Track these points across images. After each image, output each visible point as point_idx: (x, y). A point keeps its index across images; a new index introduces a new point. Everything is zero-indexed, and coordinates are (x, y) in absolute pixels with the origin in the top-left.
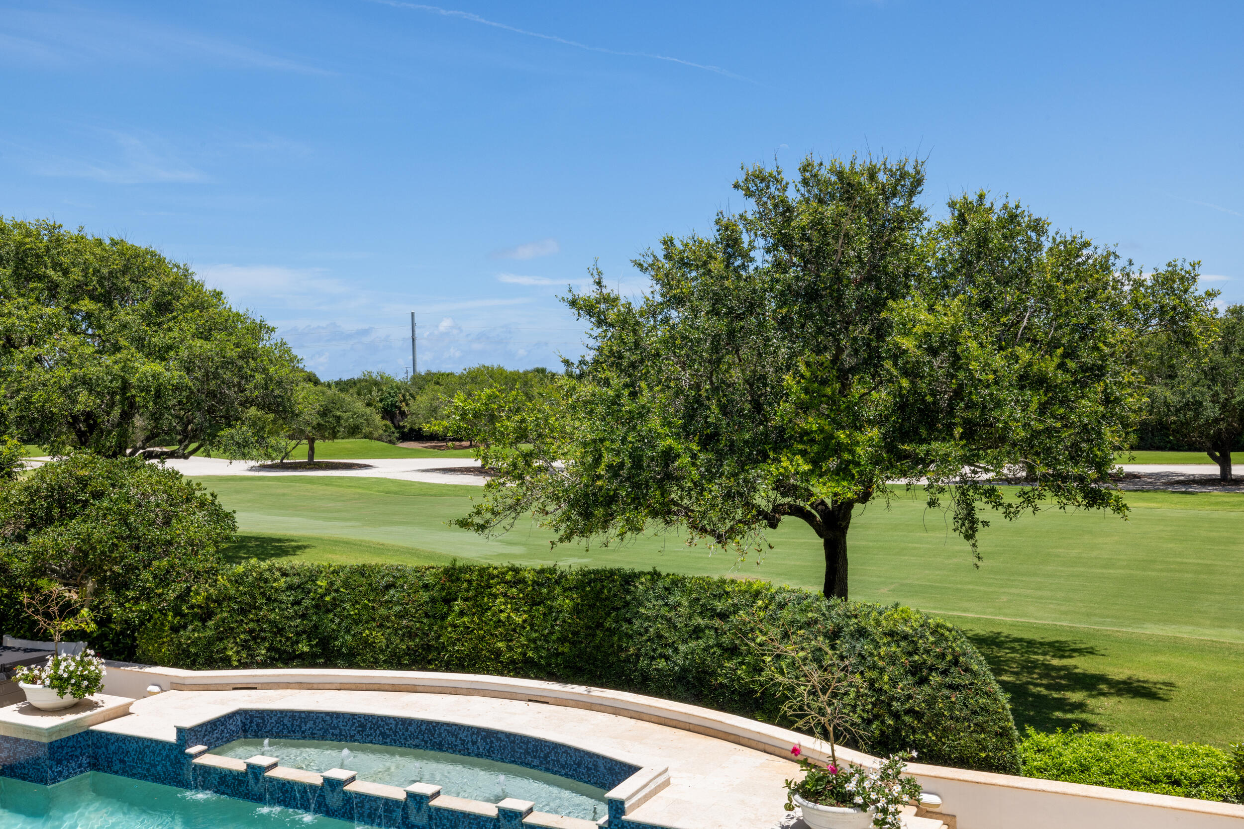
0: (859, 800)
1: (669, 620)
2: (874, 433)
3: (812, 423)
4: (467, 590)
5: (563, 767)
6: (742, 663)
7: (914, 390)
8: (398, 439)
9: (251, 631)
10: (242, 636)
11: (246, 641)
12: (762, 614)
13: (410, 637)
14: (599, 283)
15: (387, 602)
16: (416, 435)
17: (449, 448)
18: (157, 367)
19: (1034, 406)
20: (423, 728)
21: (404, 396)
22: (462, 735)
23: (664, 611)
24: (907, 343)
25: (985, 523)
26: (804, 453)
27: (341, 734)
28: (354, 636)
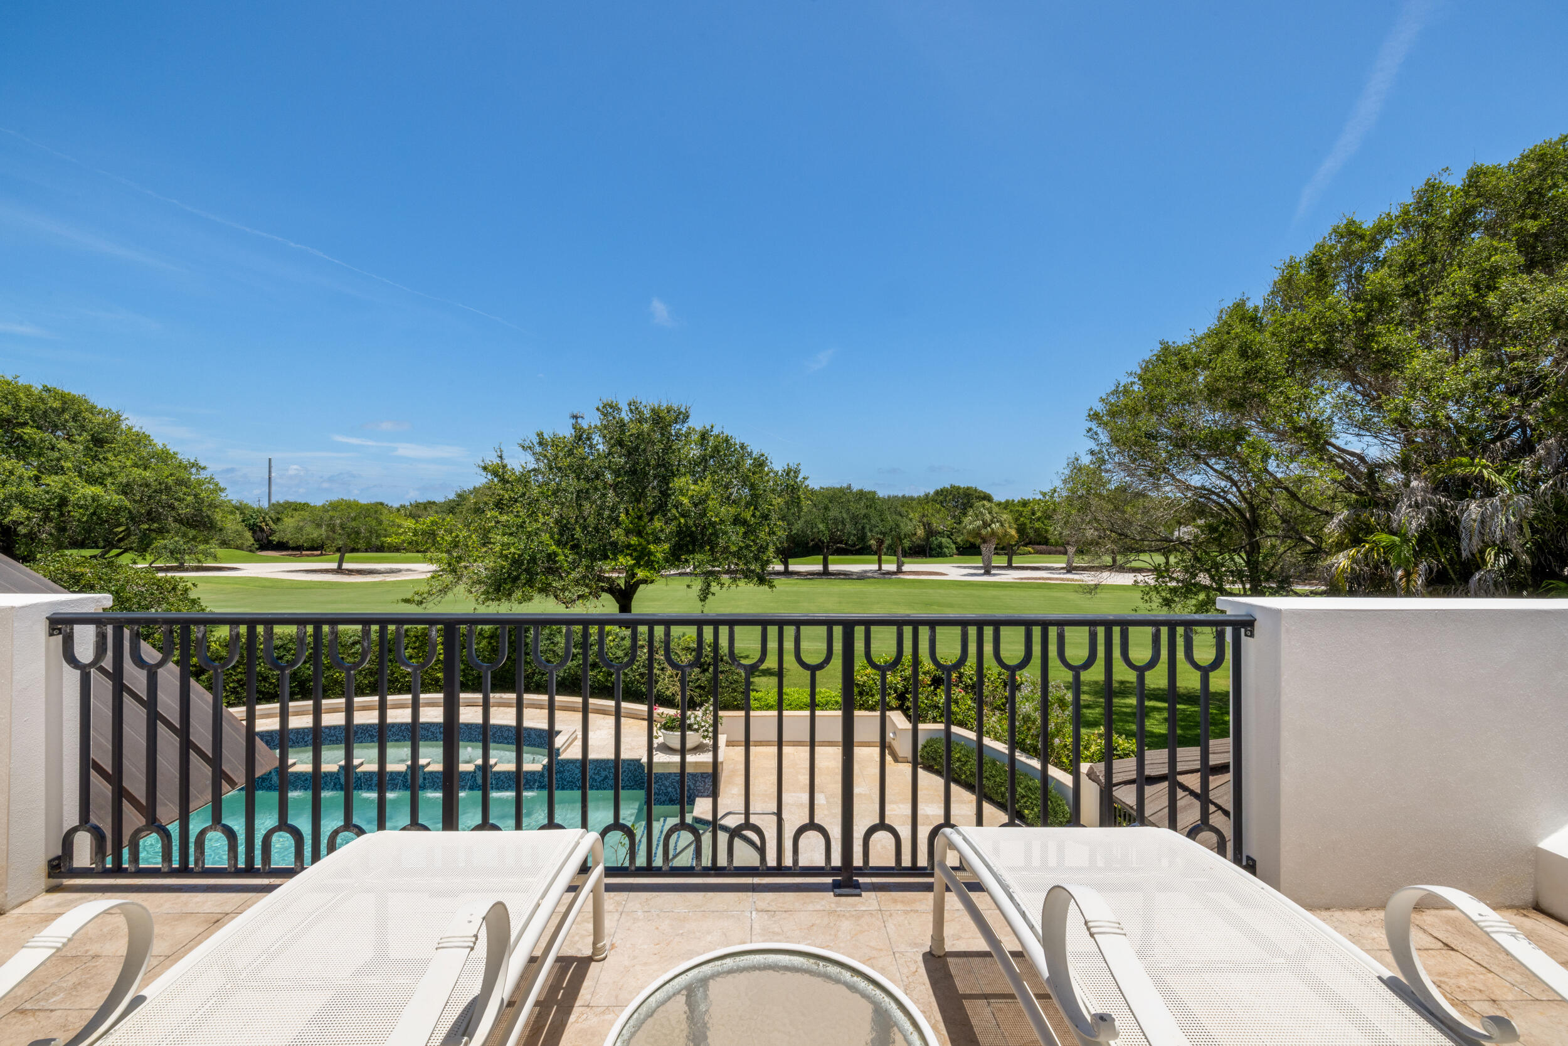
0: (696, 727)
1: (554, 651)
2: (666, 546)
3: (634, 540)
4: (415, 642)
5: (506, 738)
6: (600, 672)
7: (686, 525)
8: (257, 549)
9: (238, 681)
10: (231, 685)
11: (234, 688)
12: (612, 644)
13: (371, 675)
14: (501, 457)
15: (353, 653)
16: (281, 546)
17: (303, 556)
18: (97, 490)
19: (741, 534)
20: (403, 728)
21: (264, 518)
22: (432, 729)
23: (551, 646)
24: (686, 501)
25: (713, 594)
26: (631, 555)
27: (337, 739)
28: (326, 677)
